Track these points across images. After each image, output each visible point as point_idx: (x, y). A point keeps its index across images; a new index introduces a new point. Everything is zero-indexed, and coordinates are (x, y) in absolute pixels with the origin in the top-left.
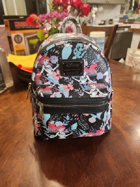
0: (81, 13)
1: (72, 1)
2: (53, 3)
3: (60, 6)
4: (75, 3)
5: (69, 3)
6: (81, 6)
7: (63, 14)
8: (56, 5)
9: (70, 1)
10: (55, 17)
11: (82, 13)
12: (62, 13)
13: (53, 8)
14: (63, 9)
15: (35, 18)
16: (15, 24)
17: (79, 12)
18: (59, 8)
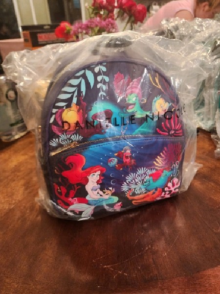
0: (133, 19)
1: (120, 1)
2: (94, 5)
3: (104, 9)
4: (125, 4)
5: (116, 4)
6: (134, 8)
7: (109, 21)
8: (97, 8)
9: (118, 2)
10: (97, 26)
11: (135, 17)
12: (107, 20)
13: (92, 13)
14: (108, 14)
15: (68, 28)
16: (38, 37)
17: (130, 17)
18: (102, 13)
